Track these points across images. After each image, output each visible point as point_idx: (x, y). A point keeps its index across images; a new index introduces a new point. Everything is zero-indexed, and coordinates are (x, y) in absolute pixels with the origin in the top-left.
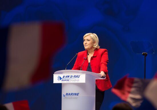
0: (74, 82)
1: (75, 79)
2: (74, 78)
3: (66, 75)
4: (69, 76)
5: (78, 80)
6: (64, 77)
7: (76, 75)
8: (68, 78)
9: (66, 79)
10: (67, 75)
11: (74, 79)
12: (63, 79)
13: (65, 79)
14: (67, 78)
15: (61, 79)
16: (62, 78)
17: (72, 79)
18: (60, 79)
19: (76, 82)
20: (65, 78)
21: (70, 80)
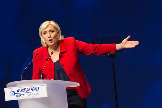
0: (33, 98)
1: (33, 93)
2: (31, 91)
3: (20, 88)
4: (24, 90)
5: (38, 94)
6: (18, 91)
7: (34, 86)
8: (24, 92)
9: (22, 94)
10: (22, 88)
11: (31, 93)
12: (17, 94)
13: (20, 94)
14: (22, 92)
15: (15, 94)
16: (16, 92)
17: (29, 93)
18: (13, 94)
19: (35, 97)
20: (20, 92)
21: (26, 95)
